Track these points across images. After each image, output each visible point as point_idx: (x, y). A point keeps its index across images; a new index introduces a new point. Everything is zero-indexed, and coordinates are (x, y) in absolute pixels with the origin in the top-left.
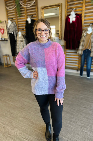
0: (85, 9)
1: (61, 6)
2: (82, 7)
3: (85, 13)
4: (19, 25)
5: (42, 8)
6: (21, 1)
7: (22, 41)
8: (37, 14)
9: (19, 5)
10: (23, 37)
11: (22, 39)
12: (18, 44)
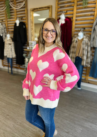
0: (76, 12)
1: (50, 8)
2: (73, 10)
3: (77, 17)
4: (9, 27)
5: (32, 10)
6: (11, 3)
7: (10, 44)
8: (26, 16)
9: (10, 6)
10: (11, 40)
11: (11, 42)
12: (6, 47)
